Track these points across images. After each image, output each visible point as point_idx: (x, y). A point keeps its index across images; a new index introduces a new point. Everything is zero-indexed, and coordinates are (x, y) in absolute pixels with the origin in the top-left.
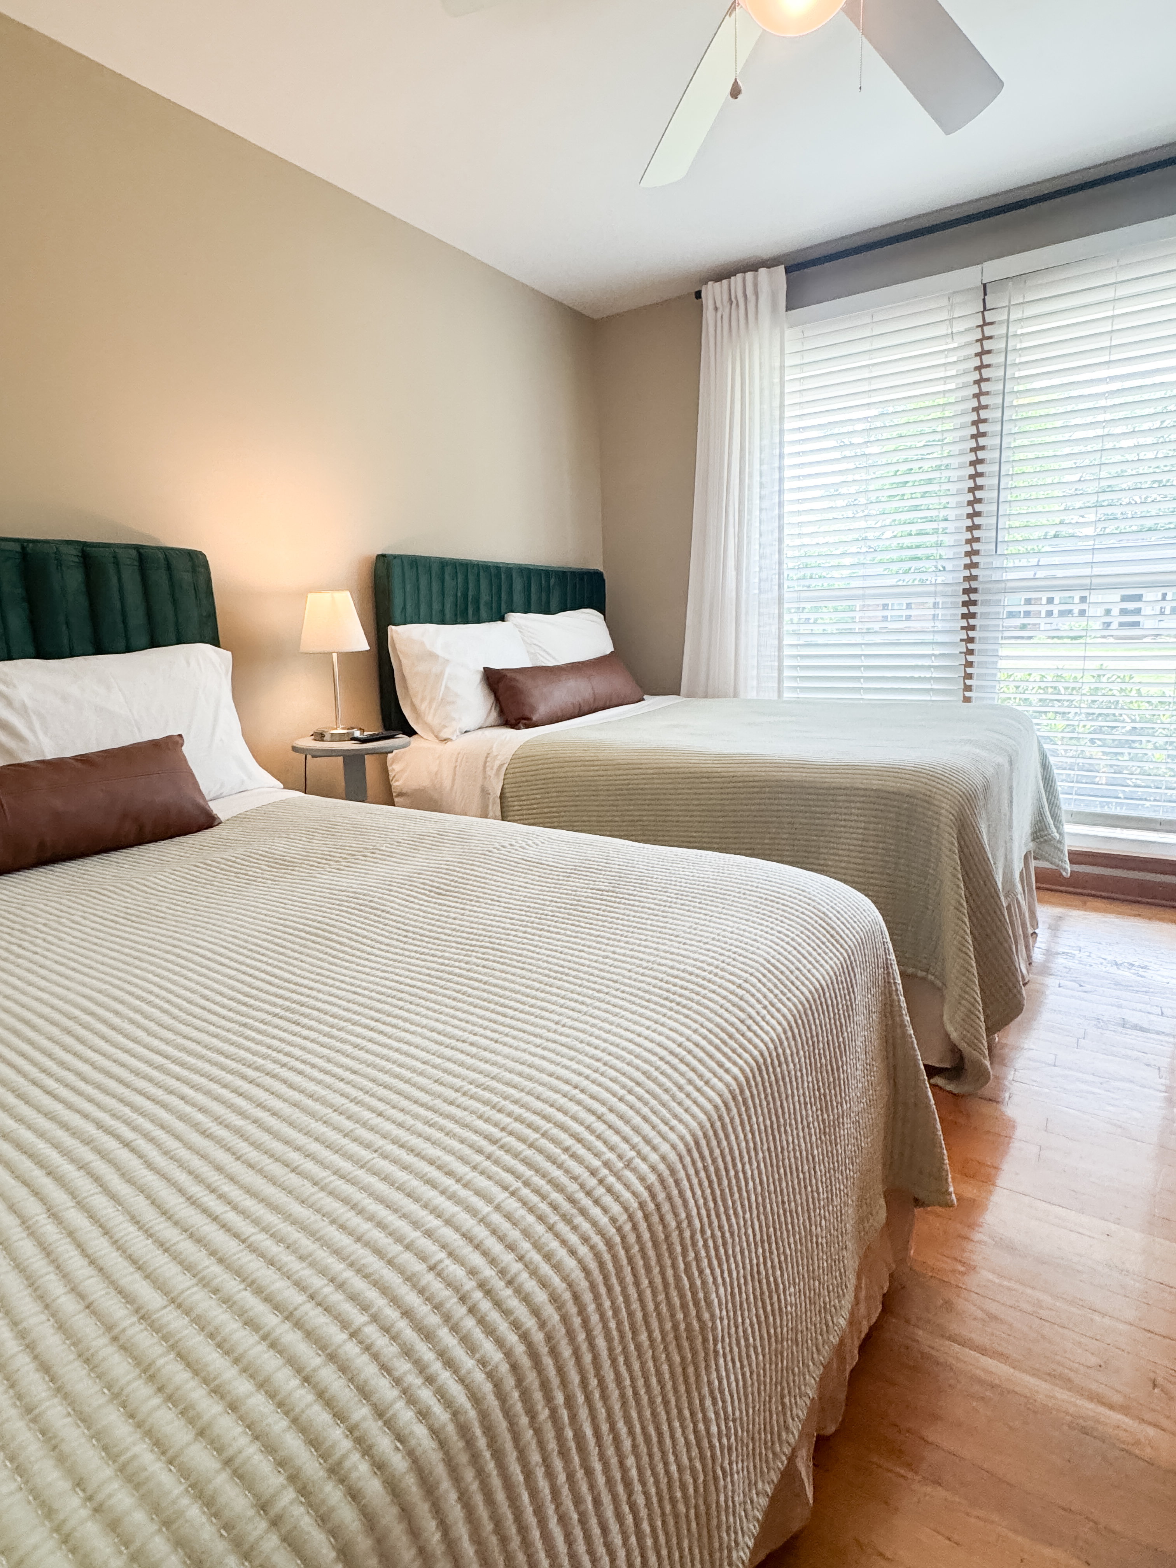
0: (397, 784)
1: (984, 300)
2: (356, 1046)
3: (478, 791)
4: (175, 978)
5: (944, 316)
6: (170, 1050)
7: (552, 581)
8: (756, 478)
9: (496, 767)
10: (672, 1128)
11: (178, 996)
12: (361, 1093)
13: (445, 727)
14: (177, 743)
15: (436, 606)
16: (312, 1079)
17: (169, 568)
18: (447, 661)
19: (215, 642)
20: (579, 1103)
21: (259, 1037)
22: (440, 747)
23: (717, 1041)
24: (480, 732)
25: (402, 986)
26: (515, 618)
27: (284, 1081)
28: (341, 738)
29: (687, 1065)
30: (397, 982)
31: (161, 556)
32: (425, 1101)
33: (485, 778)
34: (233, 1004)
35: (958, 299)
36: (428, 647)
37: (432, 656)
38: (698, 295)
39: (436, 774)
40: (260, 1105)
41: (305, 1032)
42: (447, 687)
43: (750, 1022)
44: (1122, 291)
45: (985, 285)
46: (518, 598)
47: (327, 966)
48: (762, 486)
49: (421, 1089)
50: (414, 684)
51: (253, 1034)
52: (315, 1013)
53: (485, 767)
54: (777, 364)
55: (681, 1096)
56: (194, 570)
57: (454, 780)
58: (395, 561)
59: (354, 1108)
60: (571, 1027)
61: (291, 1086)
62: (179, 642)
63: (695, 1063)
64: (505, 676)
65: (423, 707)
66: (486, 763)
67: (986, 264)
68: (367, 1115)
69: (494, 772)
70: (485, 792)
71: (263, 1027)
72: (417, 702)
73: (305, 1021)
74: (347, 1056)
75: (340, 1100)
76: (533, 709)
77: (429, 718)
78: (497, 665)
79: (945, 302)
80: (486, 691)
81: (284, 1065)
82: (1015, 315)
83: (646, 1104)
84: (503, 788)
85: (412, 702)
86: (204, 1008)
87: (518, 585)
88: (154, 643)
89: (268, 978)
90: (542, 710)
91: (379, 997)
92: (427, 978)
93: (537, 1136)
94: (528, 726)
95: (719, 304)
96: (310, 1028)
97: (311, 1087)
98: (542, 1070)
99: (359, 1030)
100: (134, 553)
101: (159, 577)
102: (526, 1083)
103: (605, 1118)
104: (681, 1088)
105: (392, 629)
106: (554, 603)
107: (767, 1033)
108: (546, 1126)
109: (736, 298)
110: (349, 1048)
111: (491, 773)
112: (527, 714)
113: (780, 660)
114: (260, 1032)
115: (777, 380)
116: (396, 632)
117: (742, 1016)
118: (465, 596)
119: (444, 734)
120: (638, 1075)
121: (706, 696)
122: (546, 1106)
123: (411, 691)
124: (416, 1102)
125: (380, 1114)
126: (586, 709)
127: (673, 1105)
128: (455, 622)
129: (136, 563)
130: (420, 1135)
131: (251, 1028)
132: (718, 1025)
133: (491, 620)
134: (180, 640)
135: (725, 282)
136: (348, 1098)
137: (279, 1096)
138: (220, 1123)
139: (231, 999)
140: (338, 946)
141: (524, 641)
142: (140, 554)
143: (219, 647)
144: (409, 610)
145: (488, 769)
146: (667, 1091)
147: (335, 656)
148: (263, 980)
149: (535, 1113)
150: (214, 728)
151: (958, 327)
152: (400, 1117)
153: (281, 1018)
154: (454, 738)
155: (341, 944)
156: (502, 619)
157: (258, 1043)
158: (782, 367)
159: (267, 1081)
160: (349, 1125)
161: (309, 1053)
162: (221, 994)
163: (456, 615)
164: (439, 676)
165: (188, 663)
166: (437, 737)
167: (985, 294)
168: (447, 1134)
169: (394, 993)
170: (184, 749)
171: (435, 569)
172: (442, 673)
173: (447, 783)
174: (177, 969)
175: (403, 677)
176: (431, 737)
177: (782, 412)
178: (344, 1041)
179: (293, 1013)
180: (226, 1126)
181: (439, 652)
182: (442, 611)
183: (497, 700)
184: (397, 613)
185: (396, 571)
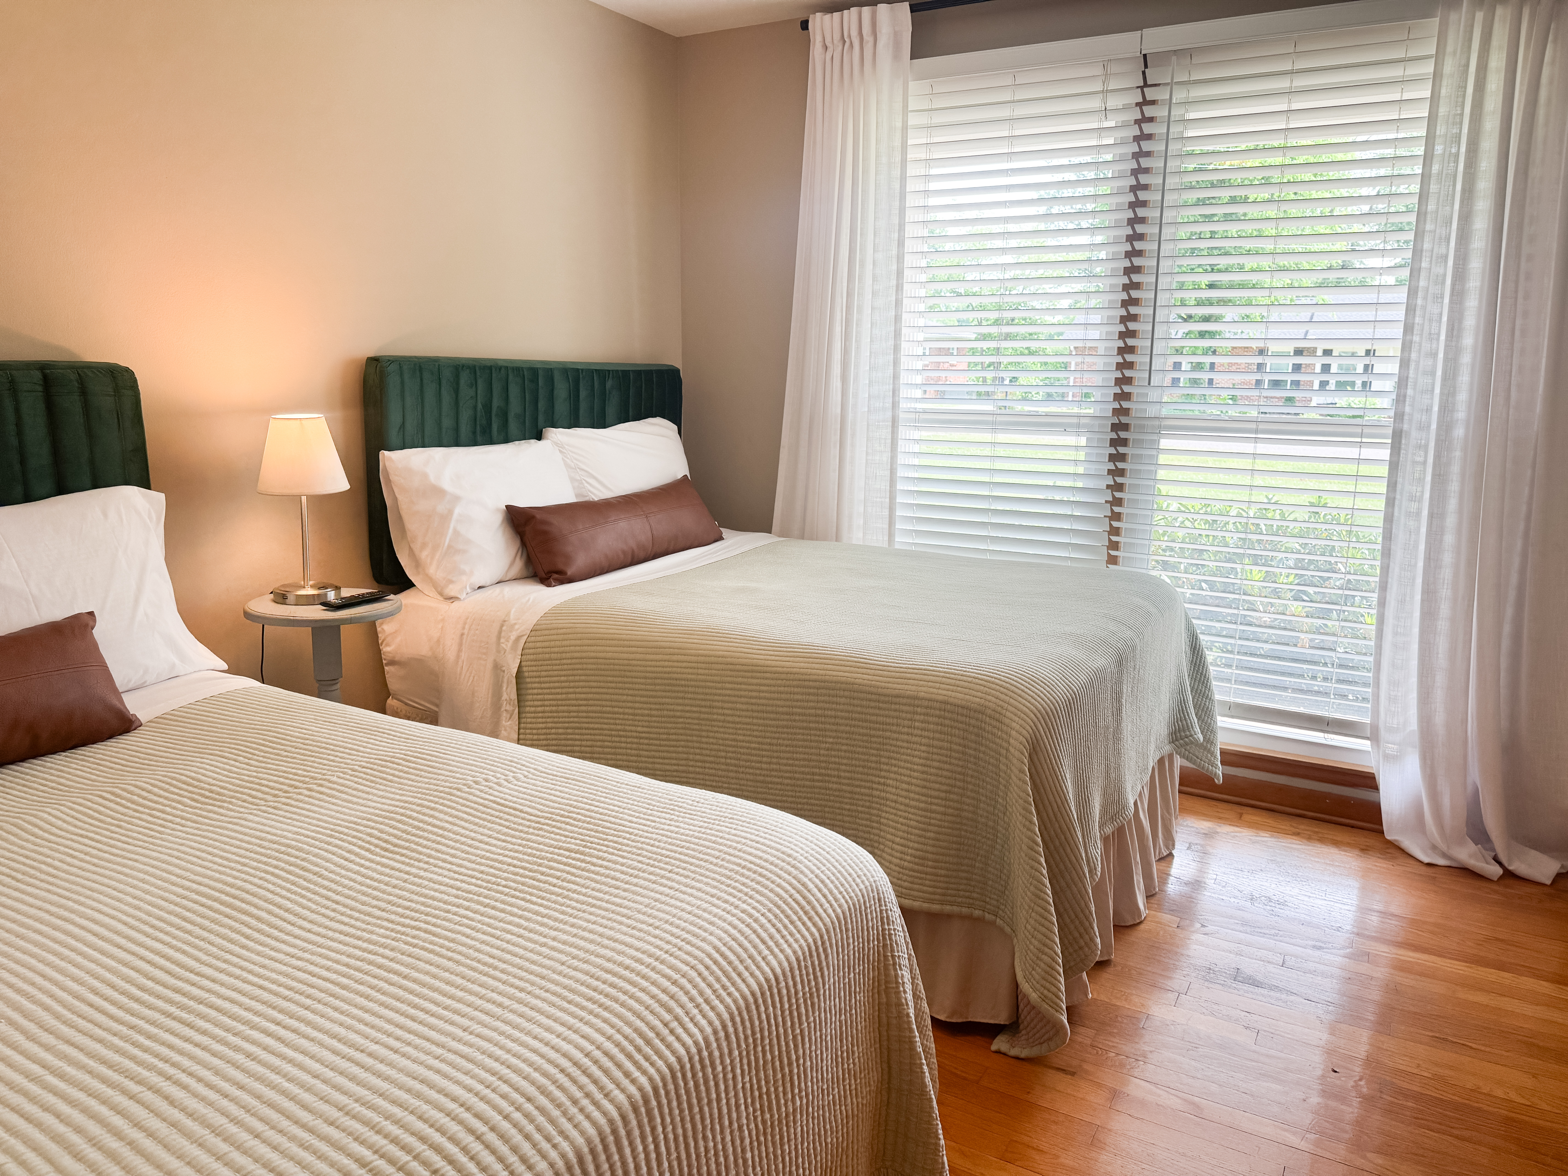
0: (388, 649)
1: (1144, 73)
2: (248, 1055)
3: (490, 665)
4: (63, 964)
5: (1098, 87)
6: (49, 1058)
7: (609, 384)
8: (869, 266)
9: (513, 638)
10: (555, 1146)
11: (64, 989)
12: (242, 1112)
13: (451, 582)
14: (87, 625)
15: (447, 422)
16: (195, 1095)
17: (84, 392)
18: (457, 499)
19: (145, 484)
20: (461, 1122)
21: (147, 1043)
22: (444, 606)
23: (631, 1049)
24: (498, 589)
25: (314, 980)
26: (556, 435)
27: (167, 1098)
28: (309, 601)
29: (589, 1076)
30: (310, 973)
31: (73, 377)
32: (305, 1120)
33: (498, 651)
34: (124, 1000)
35: (1114, 68)
36: (432, 478)
37: (438, 492)
38: (805, 25)
39: (438, 641)
40: (137, 1125)
41: (198, 1038)
42: (455, 531)
43: (674, 1024)
44: (1300, 82)
45: (1145, 56)
46: (562, 407)
47: (237, 949)
48: (875, 278)
49: (305, 1107)
50: (412, 525)
51: (141, 1039)
52: (213, 1013)
53: (499, 637)
54: (899, 124)
55: (573, 1110)
56: (117, 391)
57: (460, 650)
58: (392, 368)
59: (233, 1129)
60: (478, 1036)
61: (172, 1102)
62: (95, 486)
63: (598, 1073)
64: (533, 517)
65: (424, 555)
66: (500, 632)
67: (1147, 32)
68: (244, 1136)
69: (510, 644)
70: (498, 668)
71: (153, 1030)
72: (416, 547)
73: (201, 1023)
74: (238, 1068)
75: (220, 1120)
76: (568, 559)
77: (432, 570)
78: (523, 502)
79: (1098, 70)
80: (509, 532)
81: (169, 1078)
82: (1179, 95)
83: (532, 1121)
84: (520, 667)
85: (411, 549)
86: (91, 1005)
87: (561, 390)
88: (62, 488)
89: (168, 965)
90: (580, 561)
91: (287, 993)
92: (344, 969)
93: (409, 1158)
94: (562, 582)
95: (828, 44)
96: (204, 1033)
97: (193, 1104)
98: (431, 1086)
99: (255, 1034)
100: (38, 375)
101: (71, 403)
102: (413, 1101)
103: (484, 1137)
104: (575, 1102)
105: (385, 455)
106: (611, 410)
107: (690, 1035)
108: (419, 1147)
109: (850, 36)
110: (240, 1058)
111: (507, 646)
112: (560, 566)
113: (892, 498)
114: (149, 1037)
115: (897, 143)
116: (390, 459)
117: (668, 1017)
118: (488, 407)
119: (451, 591)
120: (532, 1091)
121: (802, 537)
122: (426, 1126)
123: (409, 534)
124: (296, 1122)
125: (257, 1136)
126: (642, 555)
127: (563, 1121)
128: (474, 443)
129: (40, 388)
130: (292, 1159)
131: (140, 1032)
132: (636, 1030)
133: (524, 437)
134: (97, 482)
135: (836, 15)
136: (227, 1117)
137: (157, 1114)
138: (94, 1145)
139: (123, 993)
140: (253, 922)
141: (567, 466)
142: (45, 378)
143: (148, 487)
144: (410, 426)
145: (502, 640)
146: (559, 1106)
147: (304, 499)
148: (161, 968)
149: (413, 1134)
150: (137, 601)
151: (1114, 102)
152: (277, 1138)
153: (174, 1018)
154: (463, 596)
155: (259, 919)
156: (539, 437)
157: (146, 1050)
158: (905, 128)
159: (148, 1096)
160: (224, 1147)
161: (198, 1063)
162: (113, 987)
163: (474, 433)
164: (446, 518)
165: (105, 515)
166: (441, 594)
167: (1146, 66)
168: (319, 1158)
169: (304, 988)
170: (97, 632)
171: (447, 374)
172: (450, 512)
173: (451, 655)
174: (66, 952)
175: (400, 518)
176: (433, 593)
177: (903, 186)
178: (237, 1049)
179: (189, 1012)
180: (100, 1149)
181: (446, 484)
182: (457, 429)
183: (524, 544)
184: (393, 435)
185: (393, 381)
